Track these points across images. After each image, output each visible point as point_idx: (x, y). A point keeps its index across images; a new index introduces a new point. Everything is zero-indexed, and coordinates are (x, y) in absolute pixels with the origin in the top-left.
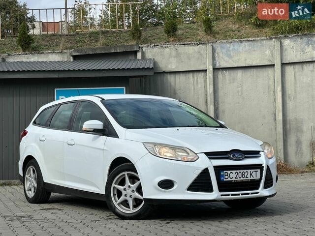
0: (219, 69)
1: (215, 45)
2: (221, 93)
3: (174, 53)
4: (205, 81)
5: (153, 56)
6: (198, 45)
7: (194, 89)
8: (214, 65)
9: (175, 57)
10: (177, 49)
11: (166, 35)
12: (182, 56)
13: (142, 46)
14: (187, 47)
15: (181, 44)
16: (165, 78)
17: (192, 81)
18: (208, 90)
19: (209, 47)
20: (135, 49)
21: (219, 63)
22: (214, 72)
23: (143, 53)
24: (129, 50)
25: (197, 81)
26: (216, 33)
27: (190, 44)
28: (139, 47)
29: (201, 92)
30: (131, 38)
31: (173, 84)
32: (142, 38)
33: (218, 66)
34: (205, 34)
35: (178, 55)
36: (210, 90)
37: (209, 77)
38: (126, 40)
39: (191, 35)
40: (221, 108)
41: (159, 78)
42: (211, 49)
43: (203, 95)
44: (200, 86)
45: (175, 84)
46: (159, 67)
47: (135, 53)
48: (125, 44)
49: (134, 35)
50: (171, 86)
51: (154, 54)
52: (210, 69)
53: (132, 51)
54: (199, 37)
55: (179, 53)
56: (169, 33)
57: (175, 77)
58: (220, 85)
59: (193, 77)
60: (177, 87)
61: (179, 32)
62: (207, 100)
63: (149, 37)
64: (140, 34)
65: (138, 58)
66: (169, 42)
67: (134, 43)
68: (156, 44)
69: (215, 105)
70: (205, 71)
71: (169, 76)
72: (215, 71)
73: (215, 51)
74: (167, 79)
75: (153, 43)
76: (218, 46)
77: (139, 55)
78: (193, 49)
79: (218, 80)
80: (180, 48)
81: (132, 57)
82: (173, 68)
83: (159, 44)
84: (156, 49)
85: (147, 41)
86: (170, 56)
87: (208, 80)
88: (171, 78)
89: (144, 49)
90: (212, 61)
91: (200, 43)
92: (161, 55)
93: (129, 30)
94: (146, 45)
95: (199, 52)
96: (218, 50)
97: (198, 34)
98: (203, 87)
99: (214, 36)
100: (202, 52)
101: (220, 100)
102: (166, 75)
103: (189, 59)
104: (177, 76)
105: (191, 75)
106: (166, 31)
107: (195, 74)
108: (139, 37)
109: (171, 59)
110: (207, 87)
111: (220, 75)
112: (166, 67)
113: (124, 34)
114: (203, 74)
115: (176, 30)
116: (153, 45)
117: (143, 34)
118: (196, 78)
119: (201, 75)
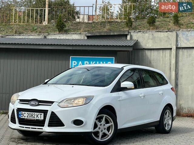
0: (180, 48)
1: (178, 32)
2: (180, 64)
3: (151, 37)
4: (170, 56)
5: (137, 38)
6: (167, 32)
7: (163, 60)
8: (177, 45)
9: (152, 39)
10: (153, 34)
12: (156, 39)
14: (159, 33)
15: (156, 31)
17: (161, 55)
19: (174, 34)
20: (126, 33)
21: (180, 44)
22: (176, 50)
23: (131, 36)
24: (122, 34)
25: (165, 56)
26: (181, 24)
27: (162, 31)
28: (129, 32)
29: (168, 62)
30: (126, 26)
32: (133, 27)
33: (179, 46)
34: (173, 25)
35: (154, 38)
36: (173, 61)
37: (173, 53)
38: (123, 28)
40: (180, 73)
41: (141, 52)
42: (176, 35)
43: (169, 64)
44: (167, 58)
45: (151, 57)
46: (141, 45)
47: (126, 35)
48: (122, 30)
49: (127, 24)
50: (148, 58)
51: (138, 37)
52: (174, 48)
54: (169, 27)
55: (154, 37)
58: (180, 58)
59: (163, 53)
60: (152, 58)
61: (157, 23)
62: (171, 68)
63: (138, 26)
64: (132, 24)
65: (127, 39)
66: (149, 29)
68: (140, 31)
69: (176, 71)
70: (171, 49)
71: (147, 51)
72: (178, 49)
73: (178, 37)
74: (146, 53)
76: (180, 33)
77: (129, 37)
79: (179, 55)
80: (155, 34)
81: (124, 38)
82: (150, 46)
83: (141, 30)
84: (139, 34)
85: (135, 29)
86: (149, 39)
87: (172, 55)
88: (148, 53)
89: (132, 33)
90: (175, 42)
91: (169, 30)
92: (143, 38)
93: (125, 21)
94: (133, 31)
95: (167, 37)
96: (180, 35)
97: (169, 25)
98: (169, 59)
99: (179, 27)
100: (170, 37)
101: (180, 68)
102: (145, 51)
103: (161, 41)
104: (152, 51)
105: (161, 51)
106: (148, 23)
107: (164, 51)
108: (131, 26)
110: (171, 59)
111: (181, 52)
112: (146, 46)
113: (123, 23)
114: (169, 51)
115: (155, 22)
117: (134, 24)
118: (164, 54)
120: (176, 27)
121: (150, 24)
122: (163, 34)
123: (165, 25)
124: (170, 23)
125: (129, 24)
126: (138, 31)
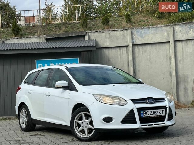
0: (136, 45)
1: (133, 30)
2: (137, 60)
3: (108, 36)
4: (127, 53)
5: (95, 38)
6: (122, 31)
7: (121, 57)
8: (133, 42)
9: (108, 38)
10: (109, 33)
11: (102, 25)
12: (113, 37)
13: (88, 32)
14: (116, 32)
15: (112, 30)
16: (103, 51)
17: (119, 52)
18: (129, 58)
19: (129, 32)
20: (84, 34)
21: (136, 41)
22: (132, 47)
24: (80, 35)
25: (122, 53)
27: (117, 30)
29: (125, 59)
30: (81, 26)
31: (107, 54)
32: (88, 27)
33: (135, 43)
34: (126, 23)
35: (110, 37)
36: (131, 58)
37: (130, 50)
38: (78, 28)
39: (118, 24)
40: (137, 68)
41: (99, 51)
42: (131, 33)
43: (126, 61)
44: (124, 55)
45: (109, 54)
46: (99, 45)
47: (84, 36)
48: (78, 31)
49: (83, 25)
50: (106, 56)
51: (95, 36)
52: (130, 45)
53: (82, 35)
54: (123, 26)
56: (104, 23)
58: (137, 55)
59: (120, 50)
60: (110, 56)
61: (111, 23)
62: (128, 64)
63: (92, 26)
64: (87, 24)
65: (86, 39)
66: (104, 29)
67: (83, 30)
69: (133, 67)
70: (127, 46)
71: (105, 50)
72: (134, 46)
73: (133, 34)
75: (95, 30)
78: (119, 33)
79: (135, 52)
80: (112, 33)
81: (82, 39)
82: (108, 45)
83: (98, 30)
86: (106, 38)
87: (129, 52)
90: (131, 40)
91: (124, 29)
92: (100, 37)
93: (80, 22)
94: (90, 31)
95: (123, 35)
96: (135, 33)
98: (126, 56)
99: (132, 25)
100: (125, 35)
101: (137, 64)
102: (103, 49)
103: (117, 39)
104: (110, 50)
105: (118, 49)
106: (102, 23)
107: (121, 48)
109: (106, 40)
110: (128, 56)
111: (137, 48)
112: (103, 44)
113: (77, 25)
114: (126, 48)
115: (109, 22)
116: (95, 31)
117: (89, 24)
118: (121, 51)
119: (125, 49)
120: (129, 26)
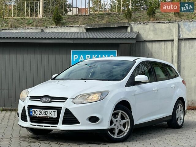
0: (182, 39)
1: (180, 23)
2: (183, 56)
3: (152, 28)
4: (172, 47)
5: (138, 30)
6: (168, 23)
7: (165, 52)
8: (179, 36)
9: (153, 31)
10: (154, 26)
11: (148, 16)
12: (157, 30)
13: (131, 23)
14: (161, 24)
15: (157, 23)
16: (145, 45)
17: (163, 47)
18: (174, 53)
19: (176, 25)
20: (126, 25)
21: (182, 35)
22: (178, 41)
23: (132, 28)
24: (122, 26)
25: (167, 47)
26: (182, 15)
27: (163, 22)
28: (129, 24)
29: (169, 54)
30: (125, 17)
32: (132, 18)
33: (181, 37)
34: (174, 15)
35: (155, 30)
36: (175, 53)
37: (175, 45)
38: (122, 19)
40: (182, 65)
41: (142, 45)
42: (178, 26)
43: (171, 56)
44: (168, 50)
45: (152, 48)
46: (142, 38)
47: (126, 27)
48: (121, 22)
49: (127, 16)
50: (149, 50)
51: (138, 28)
52: (176, 39)
53: (124, 26)
54: (170, 18)
55: (155, 28)
57: (152, 44)
58: (182, 50)
59: (164, 44)
60: (153, 50)
61: (157, 14)
62: (173, 60)
63: (137, 17)
64: (131, 15)
65: (128, 31)
66: (149, 21)
67: (126, 21)
68: (140, 22)
69: (178, 63)
70: (173, 40)
72: (180, 41)
73: (180, 28)
74: (147, 45)
76: (182, 24)
77: (129, 29)
79: (181, 47)
80: (156, 25)
81: (124, 31)
82: (151, 38)
83: (142, 22)
84: (140, 26)
85: (135, 20)
86: (150, 30)
87: (174, 46)
88: (149, 45)
89: (132, 25)
90: (177, 34)
91: (170, 21)
92: (143, 29)
93: (124, 13)
94: (133, 23)
95: (169, 28)
96: (182, 26)
97: (169, 16)
98: (171, 51)
99: (180, 17)
100: (171, 28)
101: (182, 60)
102: (146, 43)
103: (162, 32)
104: (154, 43)
105: (163, 43)
106: (148, 14)
107: (166, 43)
108: (130, 17)
109: (150, 32)
110: (173, 51)
111: (183, 43)
112: (147, 37)
113: (121, 15)
114: (171, 42)
115: (155, 13)
117: (133, 15)
118: (166, 46)
120: (177, 18)
121: (150, 15)
122: (165, 25)
123: (166, 16)
124: (170, 14)
125: (128, 16)
126: (138, 22)
